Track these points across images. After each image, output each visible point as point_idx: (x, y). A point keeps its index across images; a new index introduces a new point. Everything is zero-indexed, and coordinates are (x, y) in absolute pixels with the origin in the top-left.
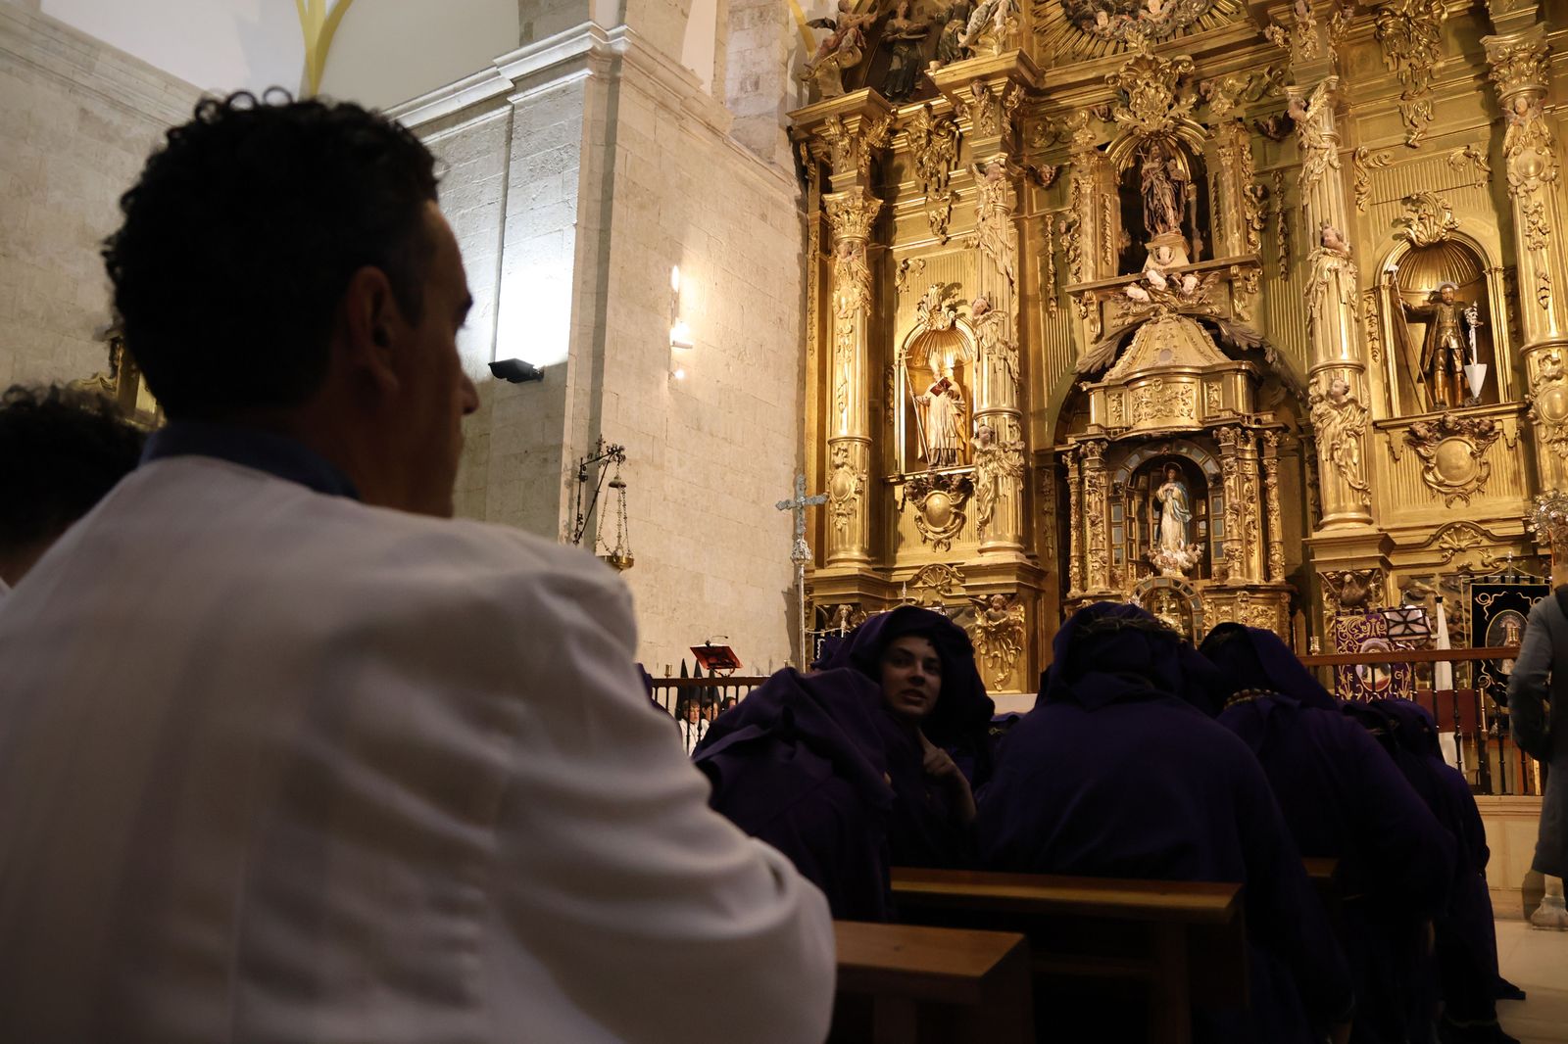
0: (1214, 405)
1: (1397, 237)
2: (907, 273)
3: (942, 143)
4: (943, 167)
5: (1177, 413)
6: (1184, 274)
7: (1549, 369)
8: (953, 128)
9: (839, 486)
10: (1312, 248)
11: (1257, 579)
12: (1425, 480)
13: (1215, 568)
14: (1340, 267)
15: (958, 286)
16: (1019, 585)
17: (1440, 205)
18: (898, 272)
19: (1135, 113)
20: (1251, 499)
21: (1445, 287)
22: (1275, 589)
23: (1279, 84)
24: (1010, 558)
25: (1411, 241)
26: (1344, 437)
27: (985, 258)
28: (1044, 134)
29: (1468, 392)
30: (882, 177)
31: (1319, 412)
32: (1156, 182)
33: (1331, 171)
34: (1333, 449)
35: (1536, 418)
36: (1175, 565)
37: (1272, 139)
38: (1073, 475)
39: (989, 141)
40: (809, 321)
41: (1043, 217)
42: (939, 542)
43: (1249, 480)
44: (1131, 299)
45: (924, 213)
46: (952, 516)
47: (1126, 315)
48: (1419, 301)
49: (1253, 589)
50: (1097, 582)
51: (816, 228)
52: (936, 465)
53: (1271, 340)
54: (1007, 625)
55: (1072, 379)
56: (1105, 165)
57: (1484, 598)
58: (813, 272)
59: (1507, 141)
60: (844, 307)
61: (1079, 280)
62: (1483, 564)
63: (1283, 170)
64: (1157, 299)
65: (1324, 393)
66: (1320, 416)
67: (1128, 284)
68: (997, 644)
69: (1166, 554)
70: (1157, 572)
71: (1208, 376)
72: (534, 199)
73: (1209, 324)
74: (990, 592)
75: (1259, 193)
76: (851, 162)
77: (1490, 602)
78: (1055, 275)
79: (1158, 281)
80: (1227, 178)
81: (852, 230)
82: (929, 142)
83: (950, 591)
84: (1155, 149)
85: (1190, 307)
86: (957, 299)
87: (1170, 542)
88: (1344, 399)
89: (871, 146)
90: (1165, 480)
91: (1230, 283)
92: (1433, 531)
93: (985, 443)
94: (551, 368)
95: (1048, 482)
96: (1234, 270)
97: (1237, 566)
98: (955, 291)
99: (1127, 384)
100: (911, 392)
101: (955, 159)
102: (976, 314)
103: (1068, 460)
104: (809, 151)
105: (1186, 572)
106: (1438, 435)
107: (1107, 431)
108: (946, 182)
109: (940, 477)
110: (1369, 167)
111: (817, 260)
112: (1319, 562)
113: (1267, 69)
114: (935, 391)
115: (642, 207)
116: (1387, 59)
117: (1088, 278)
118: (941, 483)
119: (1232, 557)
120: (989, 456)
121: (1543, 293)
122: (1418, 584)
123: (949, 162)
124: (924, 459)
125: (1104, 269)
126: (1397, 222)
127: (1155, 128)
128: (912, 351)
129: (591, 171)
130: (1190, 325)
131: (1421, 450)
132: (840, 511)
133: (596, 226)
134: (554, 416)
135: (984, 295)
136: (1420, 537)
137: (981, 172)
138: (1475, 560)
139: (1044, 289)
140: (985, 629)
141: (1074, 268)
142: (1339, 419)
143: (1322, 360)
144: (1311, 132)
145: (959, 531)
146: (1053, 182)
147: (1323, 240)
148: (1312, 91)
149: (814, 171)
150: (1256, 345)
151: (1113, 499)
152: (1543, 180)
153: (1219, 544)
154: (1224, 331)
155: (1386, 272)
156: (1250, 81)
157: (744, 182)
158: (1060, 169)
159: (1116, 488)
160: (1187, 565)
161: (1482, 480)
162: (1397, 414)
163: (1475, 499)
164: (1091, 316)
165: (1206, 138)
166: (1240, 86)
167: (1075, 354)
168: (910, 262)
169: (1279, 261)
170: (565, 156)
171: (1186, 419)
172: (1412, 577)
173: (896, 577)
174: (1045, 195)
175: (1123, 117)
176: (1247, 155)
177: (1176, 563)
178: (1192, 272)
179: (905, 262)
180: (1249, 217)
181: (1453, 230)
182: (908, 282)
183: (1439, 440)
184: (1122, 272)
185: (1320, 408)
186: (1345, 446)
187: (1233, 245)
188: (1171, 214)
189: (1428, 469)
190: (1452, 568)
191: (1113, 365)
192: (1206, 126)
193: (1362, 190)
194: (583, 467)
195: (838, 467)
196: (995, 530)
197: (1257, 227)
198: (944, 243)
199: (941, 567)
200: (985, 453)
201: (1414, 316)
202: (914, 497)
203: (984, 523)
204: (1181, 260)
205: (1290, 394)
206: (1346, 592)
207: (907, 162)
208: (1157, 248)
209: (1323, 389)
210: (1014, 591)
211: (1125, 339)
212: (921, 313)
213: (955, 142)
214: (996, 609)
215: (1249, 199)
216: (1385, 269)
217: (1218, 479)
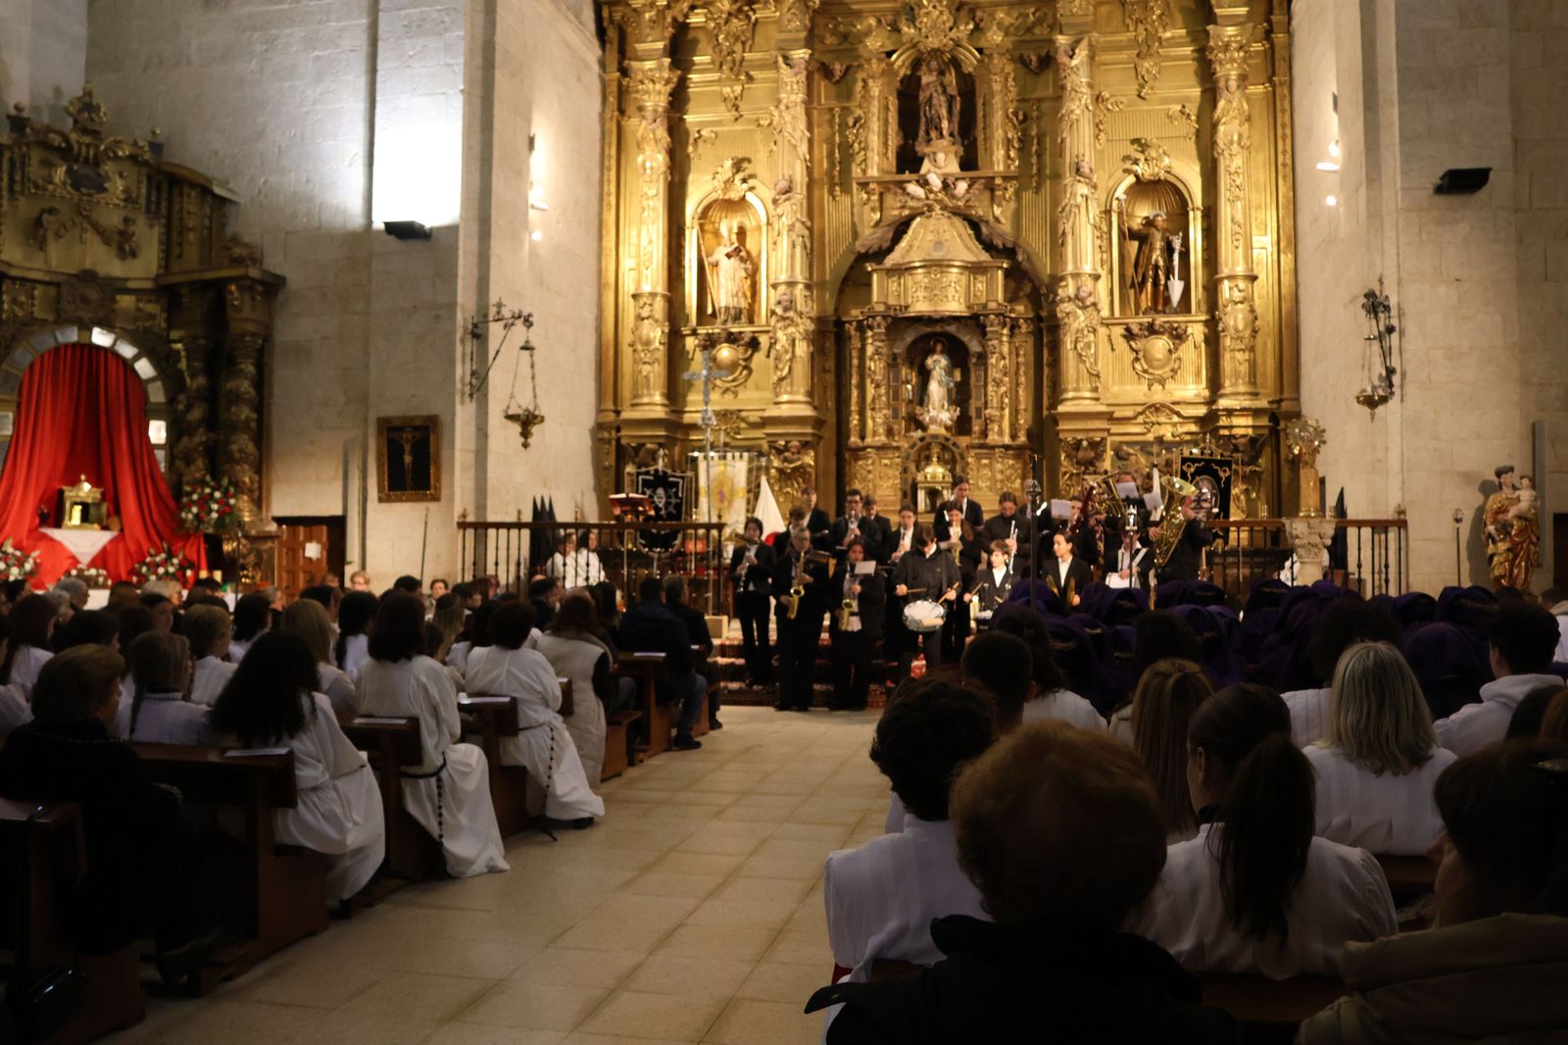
0: (979, 294)
1: (1127, 171)
2: (700, 142)
3: (736, 24)
4: (738, 47)
5: (950, 298)
6: (957, 179)
7: (1237, 295)
8: (751, 13)
9: (644, 337)
10: (1068, 174)
11: (1007, 440)
12: (1134, 368)
13: (976, 428)
14: (1090, 195)
15: (749, 161)
16: (813, 434)
17: (1161, 151)
18: (691, 141)
19: (920, 29)
20: (1005, 374)
21: (1157, 215)
22: (1020, 449)
23: (1041, 24)
24: (806, 411)
25: (1137, 176)
26: (1086, 332)
27: (786, 143)
28: (834, 32)
29: (1167, 300)
30: (680, 49)
31: (1067, 310)
32: (935, 94)
33: (1086, 112)
34: (1076, 342)
35: (1223, 331)
36: (940, 423)
37: (1031, 71)
38: (856, 343)
39: (792, 36)
40: (606, 178)
41: (831, 110)
42: (728, 389)
43: (1004, 358)
44: (908, 194)
45: (717, 88)
46: (740, 369)
47: (903, 207)
48: (1136, 223)
49: (1007, 447)
50: (880, 435)
51: (614, 88)
52: (725, 321)
53: (1021, 242)
54: (801, 466)
55: (852, 257)
56: (889, 71)
57: (1189, 466)
58: (611, 131)
59: (1219, 111)
60: (648, 171)
61: (864, 171)
62: (1173, 436)
63: (1040, 100)
64: (932, 196)
65: (1073, 296)
66: (1068, 314)
67: (909, 182)
68: (789, 482)
69: (933, 413)
70: (923, 427)
71: (974, 269)
72: (411, 57)
73: (975, 225)
74: (788, 439)
75: (1021, 117)
76: (656, 33)
77: (1192, 470)
78: (840, 163)
79: (936, 182)
80: (997, 101)
81: (655, 98)
82: (727, 22)
83: (738, 433)
84: (934, 64)
85: (959, 207)
86: (748, 172)
87: (936, 403)
88: (1088, 303)
89: (675, 19)
90: (932, 352)
91: (992, 190)
92: (1140, 409)
93: (786, 309)
94: (439, 229)
95: (830, 344)
96: (998, 181)
97: (996, 428)
98: (745, 165)
99: (906, 269)
100: (704, 254)
101: (749, 43)
102: (779, 194)
103: (851, 329)
104: (610, 13)
105: (947, 428)
106: (1146, 333)
107: (888, 307)
108: (741, 63)
109: (731, 334)
110: (1108, 109)
111: (615, 121)
112: (1064, 430)
113: (1032, 10)
114: (729, 256)
115: (512, 75)
116: (1128, 21)
117: (873, 172)
118: (732, 339)
119: (992, 421)
120: (788, 322)
121: (1238, 237)
122: (1125, 448)
123: (744, 43)
124: (714, 315)
125: (886, 165)
126: (1126, 158)
127: (936, 45)
128: (704, 214)
129: (472, 36)
130: (958, 222)
131: (1132, 343)
132: (647, 360)
133: (478, 92)
134: (447, 274)
135: (787, 177)
136: (1128, 412)
137: (787, 64)
138: (1167, 433)
139: (830, 173)
140: (780, 471)
141: (859, 158)
142: (1082, 318)
143: (1070, 268)
144: (1073, 76)
145: (746, 381)
146: (842, 78)
147: (1078, 170)
148: (1077, 42)
149: (612, 33)
150: (1009, 245)
151: (893, 364)
152: (1242, 148)
153: (979, 411)
154: (984, 230)
155: (1117, 199)
156: (1017, 18)
157: (568, 45)
158: (848, 68)
159: (895, 357)
160: (949, 423)
161: (1174, 371)
162: (1117, 313)
163: (1170, 385)
164: (871, 204)
165: (978, 61)
166: (1008, 21)
167: (855, 235)
168: (703, 133)
169: (1032, 177)
170: (447, 19)
171: (954, 306)
172: (1121, 442)
173: (688, 418)
174: (833, 89)
175: (908, 30)
176: (1011, 82)
177: (941, 421)
178: (963, 179)
179: (699, 132)
180: (1010, 135)
181: (1168, 172)
182: (700, 150)
183: (1146, 337)
184: (900, 170)
185: (1067, 307)
186: (1086, 340)
187: (999, 159)
188: (945, 124)
189: (1137, 359)
190: (1150, 437)
191: (890, 250)
192: (980, 51)
193: (1101, 127)
194: (475, 326)
195: (643, 319)
196: (792, 385)
197: (1016, 145)
198: (736, 119)
199: (732, 412)
200: (784, 319)
201: (1134, 235)
202: (704, 348)
203: (781, 379)
204: (953, 167)
205: (1035, 290)
206: (1081, 454)
207: (702, 37)
208: (934, 153)
209: (1071, 291)
210: (809, 439)
211: (901, 228)
212: (716, 183)
213: (751, 26)
214: (793, 454)
215: (1011, 121)
216: (1116, 195)
217: (983, 357)
